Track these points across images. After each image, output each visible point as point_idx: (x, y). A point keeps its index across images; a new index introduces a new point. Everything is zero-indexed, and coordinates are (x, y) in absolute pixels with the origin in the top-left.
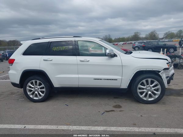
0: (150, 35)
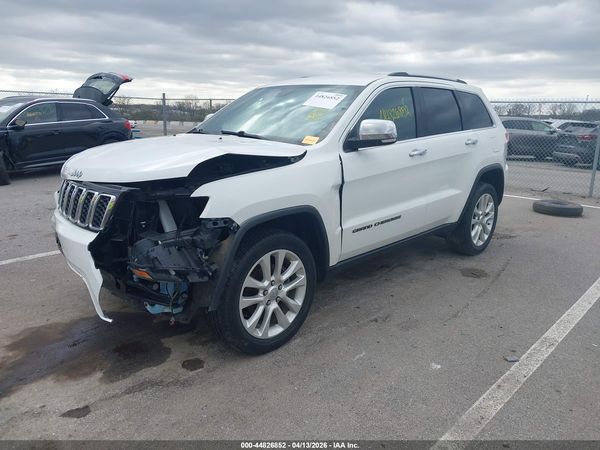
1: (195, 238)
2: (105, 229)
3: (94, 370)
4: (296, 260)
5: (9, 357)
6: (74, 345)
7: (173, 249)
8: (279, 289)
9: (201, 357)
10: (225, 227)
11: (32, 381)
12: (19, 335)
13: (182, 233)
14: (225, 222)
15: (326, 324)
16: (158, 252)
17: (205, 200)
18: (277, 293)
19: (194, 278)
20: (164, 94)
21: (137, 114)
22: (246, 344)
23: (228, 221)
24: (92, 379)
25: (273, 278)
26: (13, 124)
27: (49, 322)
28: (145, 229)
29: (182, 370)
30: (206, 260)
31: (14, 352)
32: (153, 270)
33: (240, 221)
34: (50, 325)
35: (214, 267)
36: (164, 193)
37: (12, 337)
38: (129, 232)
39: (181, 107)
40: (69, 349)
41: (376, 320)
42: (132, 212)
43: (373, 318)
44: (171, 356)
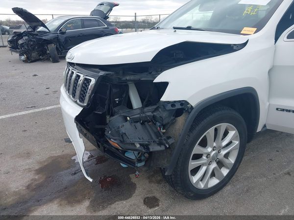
1: (155, 114)
2: (88, 105)
3: (84, 198)
4: (234, 130)
5: (35, 180)
6: (75, 174)
7: (138, 125)
8: (219, 153)
9: (157, 195)
10: (181, 108)
11: (45, 203)
12: (44, 162)
13: (146, 109)
14: (182, 104)
15: (249, 174)
16: (127, 128)
17: (165, 85)
18: (217, 156)
19: (155, 148)
20: (135, 13)
21: (123, 26)
22: (192, 195)
23: (184, 103)
24: (82, 206)
25: (215, 144)
26: (60, 31)
27: (64, 153)
28: (118, 105)
29: (144, 207)
30: (164, 133)
31: (39, 175)
32: (122, 142)
33: (193, 103)
34: (64, 155)
35: (171, 141)
36: (132, 77)
37: (40, 163)
38: (106, 107)
39: (144, 22)
40: (71, 177)
41: (289, 174)
42: (108, 92)
43: (286, 170)
44: (136, 191)
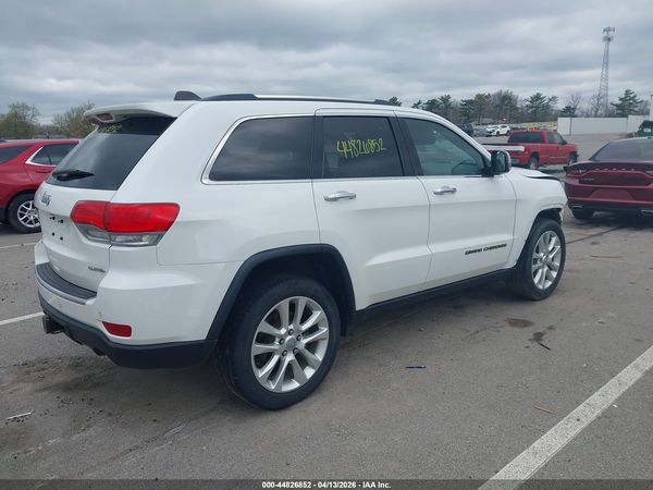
0: (71, 120)
